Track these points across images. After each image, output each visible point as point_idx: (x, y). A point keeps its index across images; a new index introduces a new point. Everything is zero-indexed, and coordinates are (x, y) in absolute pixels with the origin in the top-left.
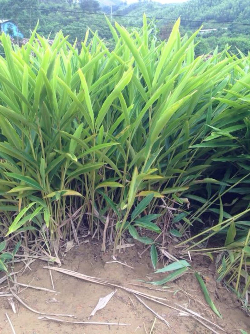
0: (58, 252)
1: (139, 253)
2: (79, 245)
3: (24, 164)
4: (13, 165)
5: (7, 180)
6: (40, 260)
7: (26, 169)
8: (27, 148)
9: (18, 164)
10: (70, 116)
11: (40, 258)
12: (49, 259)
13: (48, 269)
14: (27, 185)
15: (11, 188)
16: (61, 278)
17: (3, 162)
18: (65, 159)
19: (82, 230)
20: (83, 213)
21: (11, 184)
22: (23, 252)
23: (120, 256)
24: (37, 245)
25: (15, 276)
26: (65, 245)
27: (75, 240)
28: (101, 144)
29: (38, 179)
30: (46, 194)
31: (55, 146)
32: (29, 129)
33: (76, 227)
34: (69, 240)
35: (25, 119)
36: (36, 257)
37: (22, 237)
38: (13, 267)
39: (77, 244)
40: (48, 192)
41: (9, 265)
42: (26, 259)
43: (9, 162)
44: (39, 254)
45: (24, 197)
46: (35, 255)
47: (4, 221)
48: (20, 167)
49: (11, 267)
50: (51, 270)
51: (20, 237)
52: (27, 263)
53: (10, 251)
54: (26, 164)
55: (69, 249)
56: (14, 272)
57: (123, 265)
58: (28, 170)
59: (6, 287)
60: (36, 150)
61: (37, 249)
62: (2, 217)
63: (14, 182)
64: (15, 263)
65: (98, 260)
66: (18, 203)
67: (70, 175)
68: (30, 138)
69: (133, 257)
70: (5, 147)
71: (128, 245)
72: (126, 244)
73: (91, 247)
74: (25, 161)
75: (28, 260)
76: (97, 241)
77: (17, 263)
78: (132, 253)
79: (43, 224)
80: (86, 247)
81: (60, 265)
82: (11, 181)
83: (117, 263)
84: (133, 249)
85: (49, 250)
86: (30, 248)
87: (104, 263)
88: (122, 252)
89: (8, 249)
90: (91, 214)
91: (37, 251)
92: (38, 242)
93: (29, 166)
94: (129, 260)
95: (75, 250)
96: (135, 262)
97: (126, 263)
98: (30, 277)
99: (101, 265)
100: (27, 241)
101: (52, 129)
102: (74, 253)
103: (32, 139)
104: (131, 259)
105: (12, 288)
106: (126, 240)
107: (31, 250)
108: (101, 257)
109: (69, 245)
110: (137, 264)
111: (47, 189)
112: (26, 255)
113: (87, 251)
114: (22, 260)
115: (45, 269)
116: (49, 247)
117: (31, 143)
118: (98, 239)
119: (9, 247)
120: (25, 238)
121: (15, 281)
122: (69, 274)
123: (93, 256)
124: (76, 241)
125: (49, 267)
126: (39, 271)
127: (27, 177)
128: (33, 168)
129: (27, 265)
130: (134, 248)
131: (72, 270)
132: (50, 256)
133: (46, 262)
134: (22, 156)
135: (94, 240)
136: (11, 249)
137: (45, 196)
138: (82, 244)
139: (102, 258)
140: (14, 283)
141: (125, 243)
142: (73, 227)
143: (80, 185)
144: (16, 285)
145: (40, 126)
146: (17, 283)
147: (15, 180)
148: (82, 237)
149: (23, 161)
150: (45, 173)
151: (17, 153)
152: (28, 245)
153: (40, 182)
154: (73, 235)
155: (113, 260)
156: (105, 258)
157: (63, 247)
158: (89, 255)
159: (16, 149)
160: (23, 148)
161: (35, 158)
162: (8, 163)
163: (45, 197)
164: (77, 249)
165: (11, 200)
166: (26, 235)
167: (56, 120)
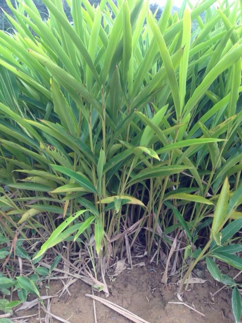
0: (106, 273)
1: (211, 293)
2: (132, 269)
3: (77, 156)
4: (63, 154)
5: (55, 174)
6: (82, 281)
7: (78, 163)
8: (83, 136)
9: (70, 154)
10: (149, 93)
11: (82, 279)
12: (94, 283)
13: (91, 299)
14: (77, 185)
15: (59, 185)
16: (107, 316)
17: (50, 150)
18: (132, 156)
19: (136, 247)
20: (141, 228)
21: (59, 180)
22: (63, 265)
23: (187, 295)
24: (81, 260)
25: (49, 301)
26: (115, 264)
27: (127, 260)
28: (182, 140)
29: (92, 177)
30: (100, 198)
31: (120, 136)
32: (89, 108)
33: (130, 243)
34: (120, 259)
35: (87, 91)
36: (78, 276)
37: (64, 247)
38: (48, 287)
39: (130, 267)
40: (103, 196)
41: (43, 283)
42: (66, 277)
43: (59, 150)
44: (82, 273)
45: (72, 198)
46: (77, 272)
47: (45, 224)
48: (72, 159)
49: (46, 287)
50: (95, 300)
51: (62, 247)
52: (66, 284)
53: (49, 261)
54: (80, 155)
55: (120, 272)
56: (49, 295)
57: (191, 310)
58: (81, 164)
59: (35, 316)
60: (95, 139)
61: (79, 265)
62: (43, 218)
63: (62, 178)
64: (51, 280)
65: (157, 294)
66: (65, 205)
67: (134, 178)
68: (89, 121)
69: (203, 298)
70: (56, 130)
71: (198, 280)
72: (195, 278)
73: (147, 274)
74: (79, 152)
75: (68, 279)
76: (156, 266)
77: (54, 280)
78: (203, 292)
79: (91, 235)
80: (141, 272)
81: (108, 296)
82: (60, 176)
83: (182, 306)
84: (203, 287)
85: (94, 270)
86: (72, 262)
87: (165, 303)
88: (190, 290)
89: (46, 259)
90: (151, 230)
91: (80, 268)
92: (82, 255)
93: (82, 160)
94: (197, 301)
95: (126, 275)
96: (205, 306)
97: (193, 306)
98: (68, 306)
99: (160, 303)
100: (70, 252)
101: (119, 112)
102: (125, 278)
103: (92, 123)
104: (200, 301)
105: (43, 318)
106: (194, 271)
107: (72, 265)
108: (160, 292)
109: (120, 265)
110: (207, 307)
111: (102, 192)
112: (66, 271)
113: (143, 278)
114: (61, 278)
115: (88, 297)
116: (95, 265)
117: (90, 128)
118: (157, 263)
119: (47, 256)
120: (67, 248)
121: (48, 311)
122: (118, 312)
123: (150, 287)
124: (129, 262)
125: (93, 296)
126: (80, 300)
127: (79, 173)
128: (88, 163)
129: (66, 287)
130: (206, 285)
131: (123, 307)
132: (96, 280)
133: (90, 286)
134: (76, 144)
135: (152, 264)
136: (50, 258)
137: (98, 200)
138: (136, 267)
139: (163, 294)
140: (46, 313)
141: (193, 276)
142: (127, 242)
143: (141, 189)
144: (48, 315)
145: (105, 105)
146: (50, 314)
147: (64, 176)
148: (136, 257)
149: (77, 151)
150: (104, 170)
151: (70, 139)
152: (70, 257)
153: (95, 182)
154: (125, 252)
155: (178, 300)
156: (167, 294)
157: (112, 268)
158: (144, 285)
159: (70, 134)
160: (78, 135)
161: (92, 149)
162: (57, 151)
163: (98, 202)
164: (130, 273)
165: (57, 200)
166: (68, 245)
167: (128, 98)
